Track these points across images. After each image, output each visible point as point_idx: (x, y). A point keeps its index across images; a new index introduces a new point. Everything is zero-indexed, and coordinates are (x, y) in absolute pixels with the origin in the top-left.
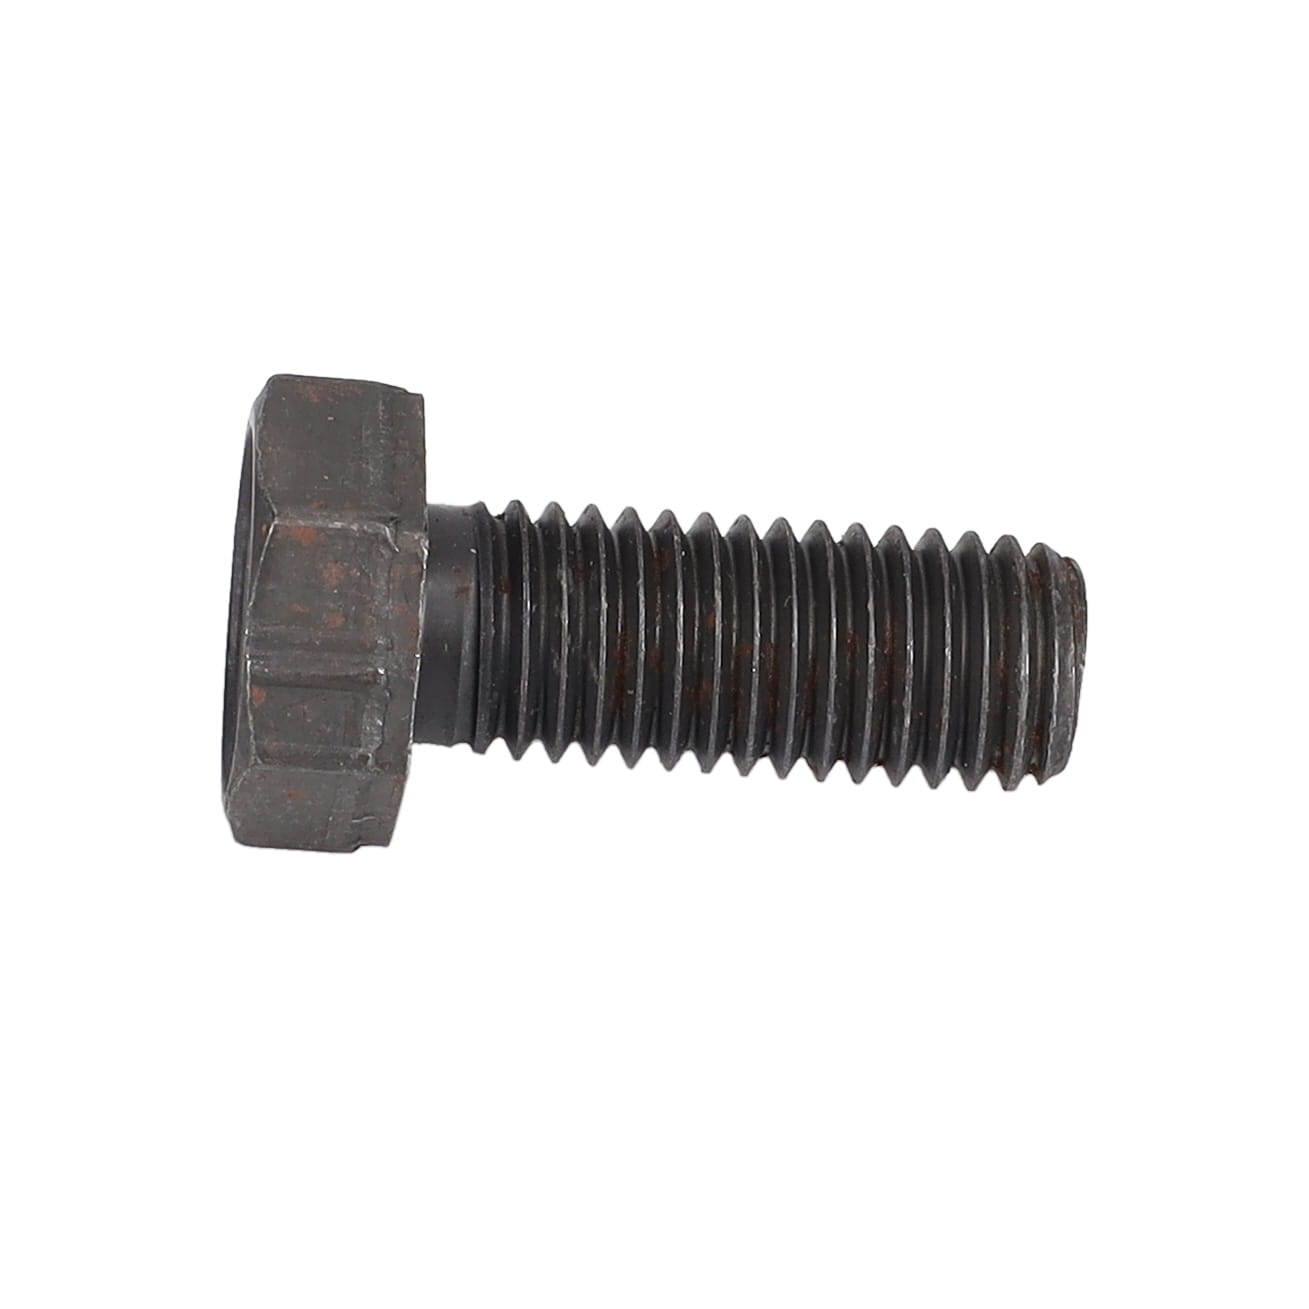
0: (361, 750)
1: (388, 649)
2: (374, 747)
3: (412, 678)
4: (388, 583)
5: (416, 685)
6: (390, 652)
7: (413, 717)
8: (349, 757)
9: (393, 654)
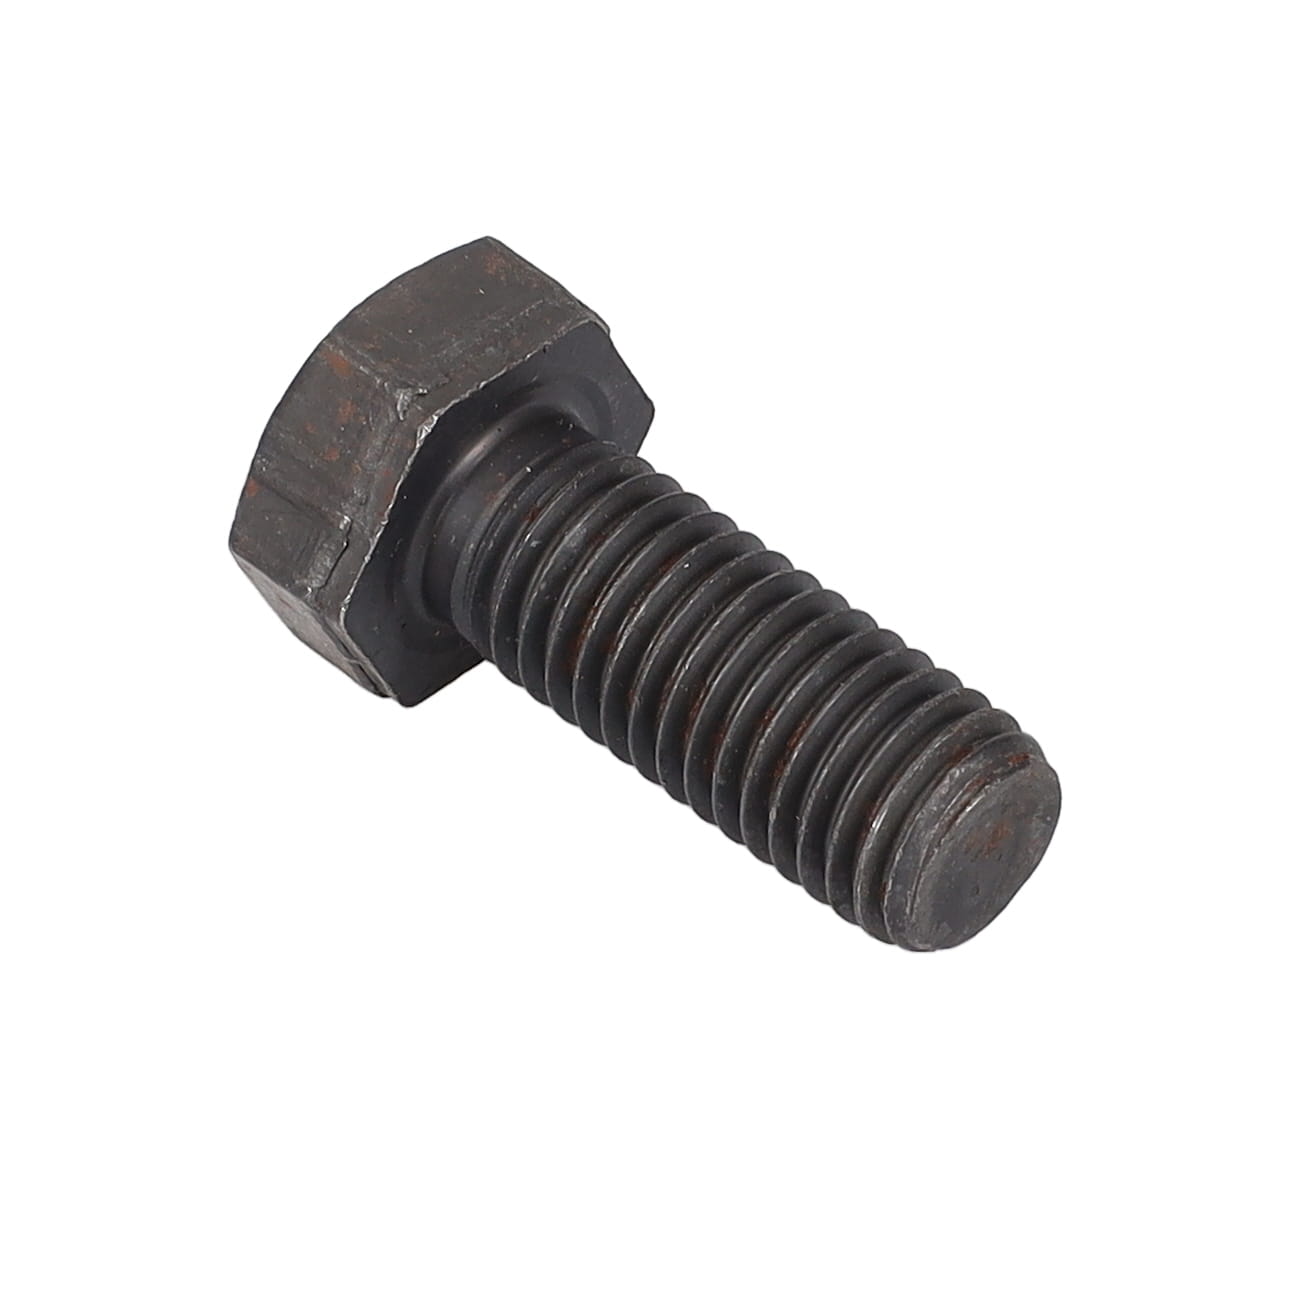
0: (305, 581)
1: (361, 504)
2: (315, 584)
3: (371, 540)
4: (385, 443)
5: (372, 548)
6: (362, 508)
7: (359, 576)
8: (294, 582)
9: (365, 511)
